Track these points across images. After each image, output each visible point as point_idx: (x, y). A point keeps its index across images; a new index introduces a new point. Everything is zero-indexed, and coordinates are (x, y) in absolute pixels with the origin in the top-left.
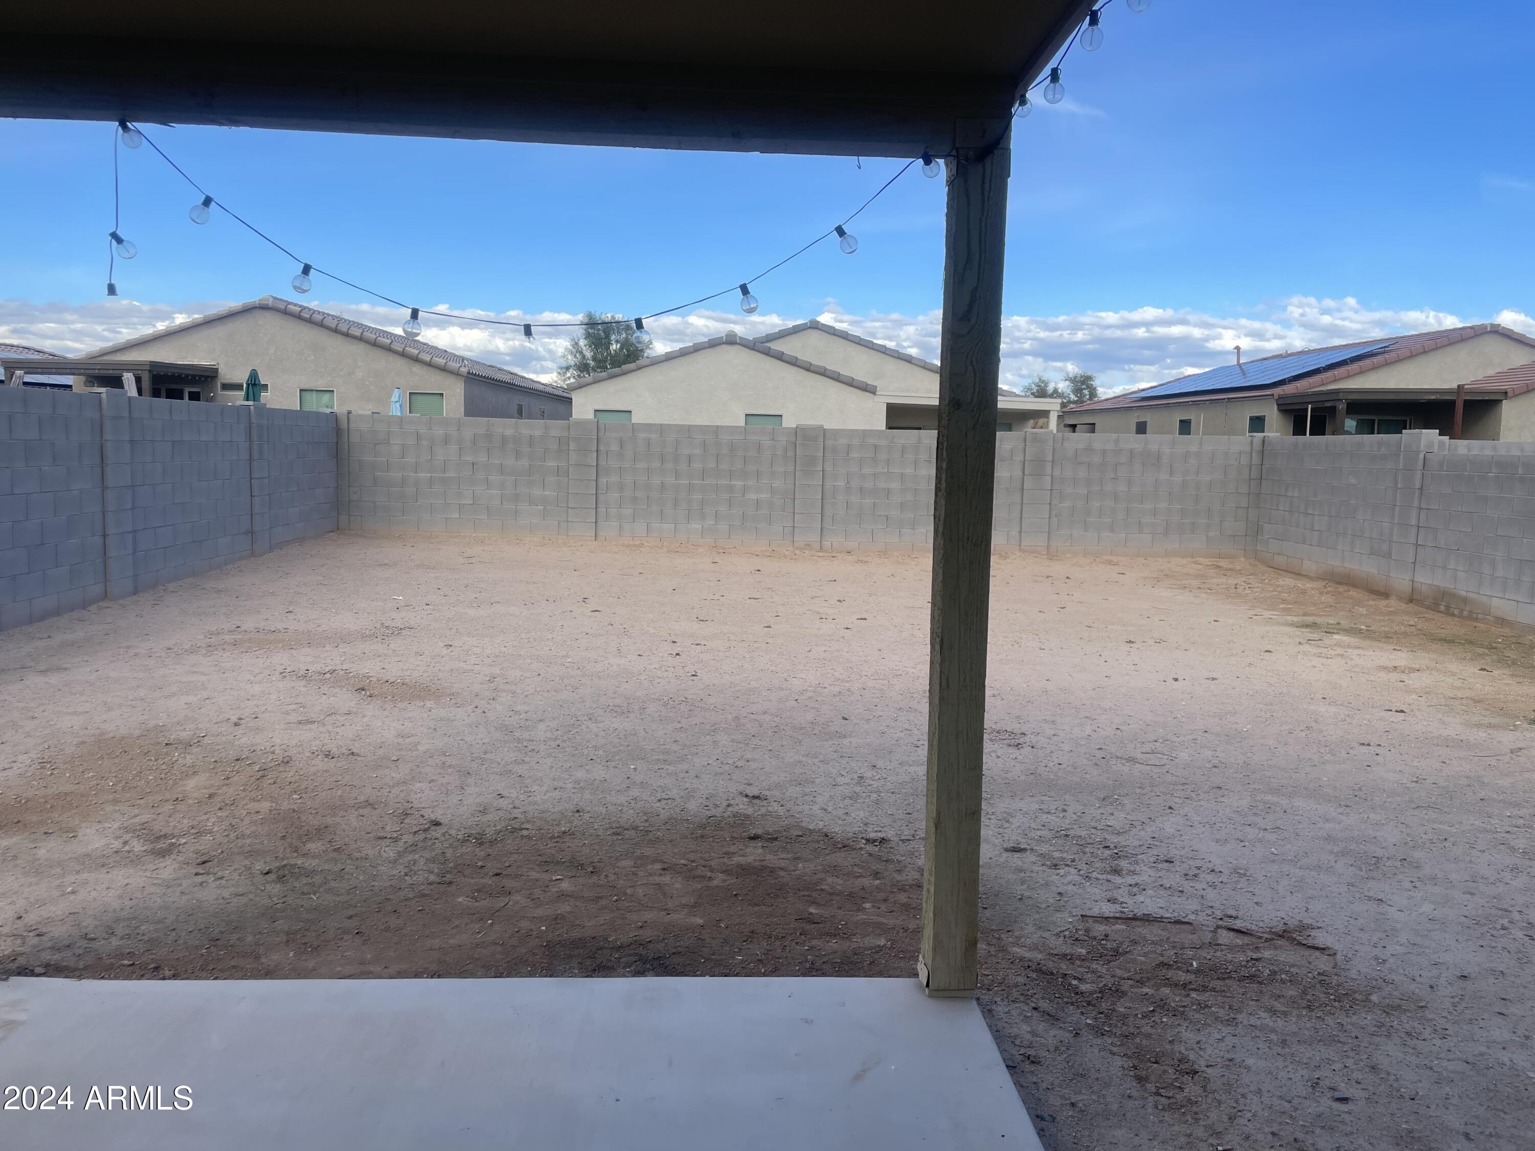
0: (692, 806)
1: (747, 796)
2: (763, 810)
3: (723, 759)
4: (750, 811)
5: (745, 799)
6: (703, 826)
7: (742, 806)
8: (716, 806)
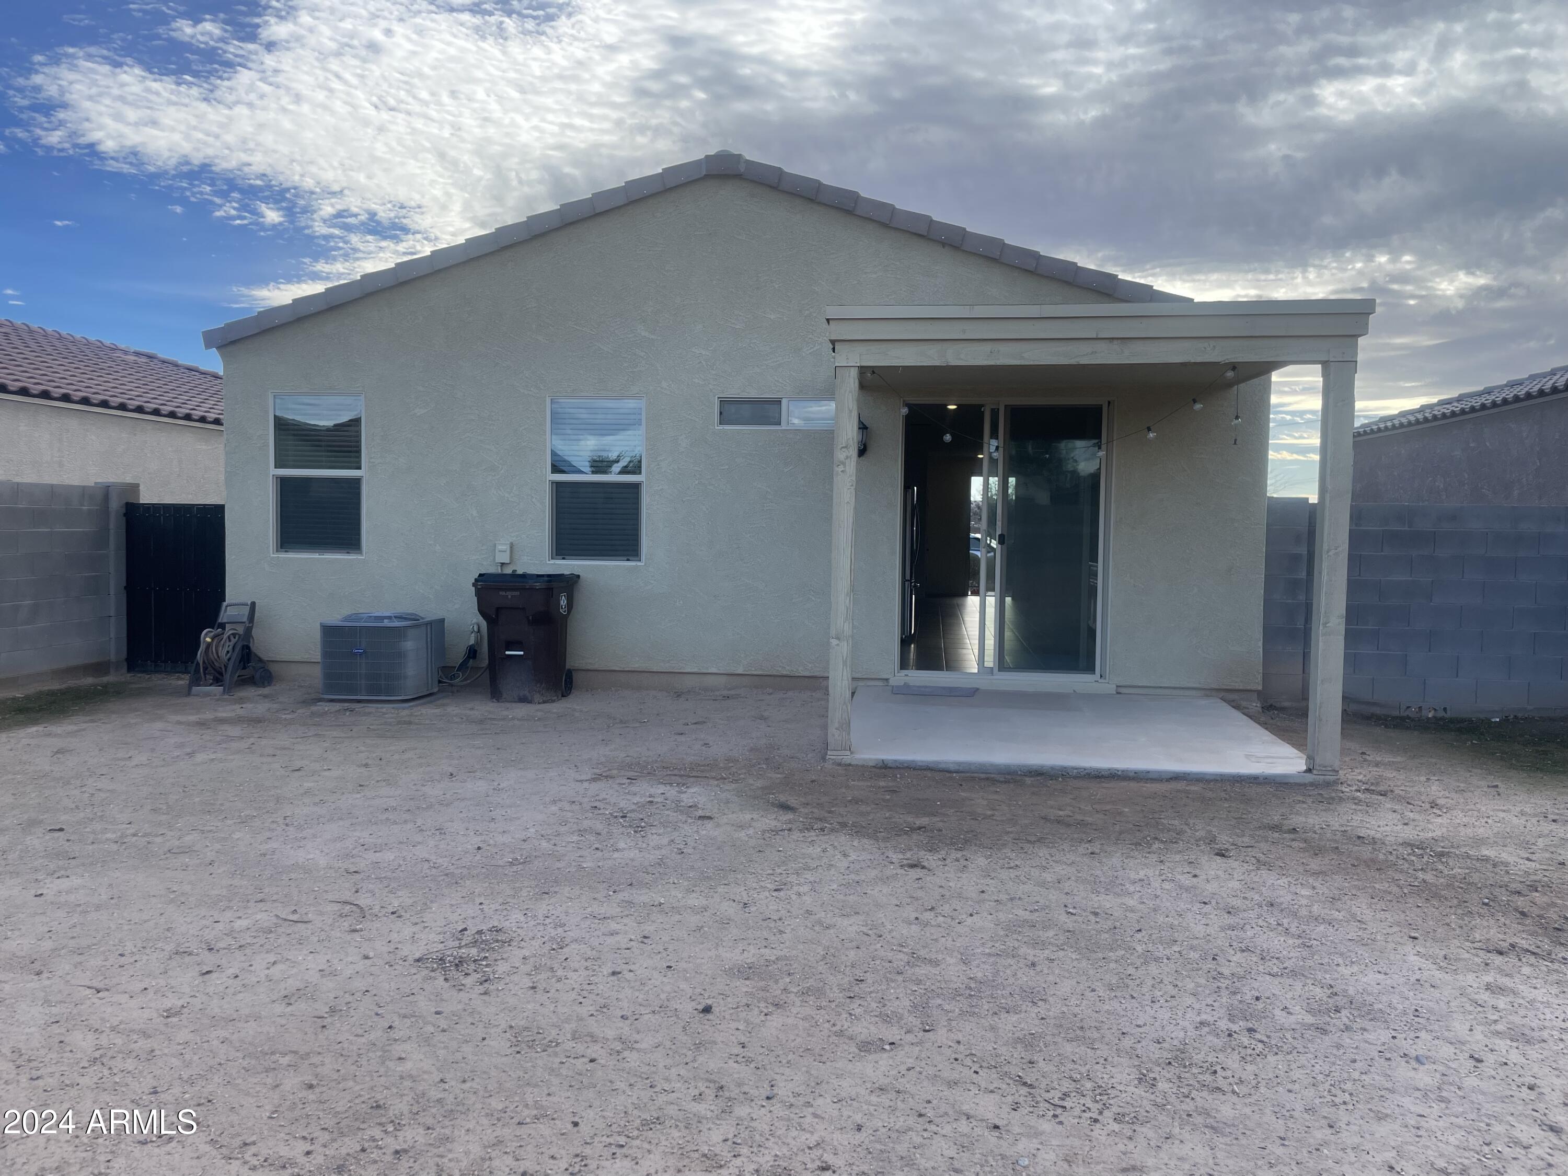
0: (981, 861)
1: (923, 867)
2: (908, 855)
3: (953, 924)
4: (922, 853)
5: (925, 864)
6: (966, 841)
7: (930, 859)
8: (957, 860)
